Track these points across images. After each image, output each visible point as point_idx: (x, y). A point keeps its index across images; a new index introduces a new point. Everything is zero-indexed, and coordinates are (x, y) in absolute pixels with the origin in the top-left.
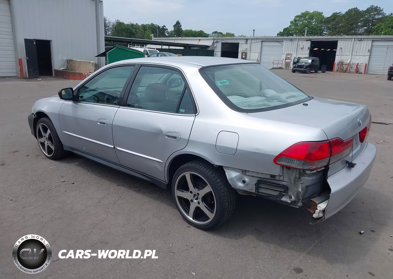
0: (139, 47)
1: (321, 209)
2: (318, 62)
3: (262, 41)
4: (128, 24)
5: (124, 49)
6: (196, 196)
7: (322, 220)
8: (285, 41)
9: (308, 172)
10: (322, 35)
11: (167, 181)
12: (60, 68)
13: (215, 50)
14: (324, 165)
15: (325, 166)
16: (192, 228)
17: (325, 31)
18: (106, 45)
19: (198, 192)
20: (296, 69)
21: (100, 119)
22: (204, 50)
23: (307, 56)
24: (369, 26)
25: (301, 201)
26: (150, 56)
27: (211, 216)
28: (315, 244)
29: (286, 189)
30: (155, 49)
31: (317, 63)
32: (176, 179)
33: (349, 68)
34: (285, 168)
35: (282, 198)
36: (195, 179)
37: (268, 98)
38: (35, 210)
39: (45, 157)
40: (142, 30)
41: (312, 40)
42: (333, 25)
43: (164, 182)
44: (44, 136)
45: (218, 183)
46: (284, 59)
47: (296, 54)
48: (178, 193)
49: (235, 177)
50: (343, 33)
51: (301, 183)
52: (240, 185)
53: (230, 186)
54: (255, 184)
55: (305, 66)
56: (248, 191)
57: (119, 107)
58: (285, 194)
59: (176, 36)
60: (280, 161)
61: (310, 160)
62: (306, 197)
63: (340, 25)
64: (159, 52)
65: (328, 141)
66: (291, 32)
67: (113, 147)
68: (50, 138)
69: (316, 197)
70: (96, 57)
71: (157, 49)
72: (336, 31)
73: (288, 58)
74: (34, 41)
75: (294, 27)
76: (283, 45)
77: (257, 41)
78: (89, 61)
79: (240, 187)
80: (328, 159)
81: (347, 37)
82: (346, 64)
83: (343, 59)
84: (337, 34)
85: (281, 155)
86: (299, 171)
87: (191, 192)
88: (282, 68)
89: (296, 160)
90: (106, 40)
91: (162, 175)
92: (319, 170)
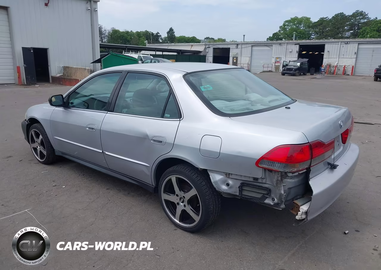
0: (134, 53)
1: (304, 211)
2: (306, 64)
3: (252, 46)
4: (124, 32)
5: (118, 55)
6: (182, 199)
7: (305, 221)
8: (274, 46)
9: (290, 175)
10: (310, 39)
11: (154, 184)
12: (57, 74)
13: (207, 56)
14: (306, 167)
15: (307, 169)
16: (179, 231)
17: (313, 35)
18: (101, 52)
19: (184, 195)
20: (285, 72)
21: (89, 124)
22: (196, 55)
23: (296, 59)
24: (355, 30)
25: (283, 203)
26: (144, 62)
27: (197, 218)
28: (300, 244)
29: (269, 192)
30: (148, 55)
31: (306, 66)
32: (162, 182)
33: (337, 70)
34: (267, 171)
35: (265, 200)
36: (180, 182)
37: (252, 101)
38: (25, 215)
39: (38, 162)
40: (137, 37)
41: (301, 44)
42: (320, 29)
43: (151, 186)
44: (36, 141)
45: (203, 186)
46: (274, 63)
47: (285, 58)
48: (165, 196)
49: (220, 180)
50: (330, 37)
51: (283, 186)
52: (224, 187)
53: (215, 188)
54: (239, 187)
55: (294, 69)
56: (232, 193)
57: (107, 113)
58: (268, 196)
59: (169, 42)
60: (262, 164)
61: (290, 162)
62: (288, 199)
63: (327, 29)
64: (153, 58)
65: (308, 144)
66: (280, 37)
67: (101, 151)
68: (42, 144)
69: (300, 198)
70: (92, 63)
71: (151, 55)
72: (323, 35)
73: (278, 61)
74: (31, 49)
75: (283, 32)
76: (272, 49)
77: (248, 46)
78: (84, 68)
79: (224, 190)
80: (309, 161)
81: (333, 40)
82: (333, 66)
83: (330, 61)
84: (324, 38)
85: (263, 158)
86: (281, 174)
87: (177, 195)
88: (272, 72)
89: (277, 163)
90: (101, 47)
91: (149, 179)
92: (300, 172)
